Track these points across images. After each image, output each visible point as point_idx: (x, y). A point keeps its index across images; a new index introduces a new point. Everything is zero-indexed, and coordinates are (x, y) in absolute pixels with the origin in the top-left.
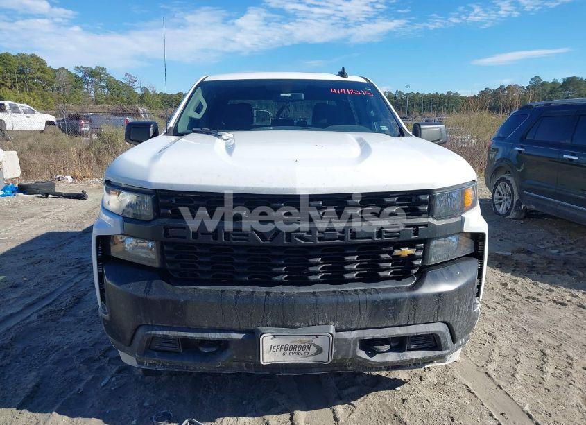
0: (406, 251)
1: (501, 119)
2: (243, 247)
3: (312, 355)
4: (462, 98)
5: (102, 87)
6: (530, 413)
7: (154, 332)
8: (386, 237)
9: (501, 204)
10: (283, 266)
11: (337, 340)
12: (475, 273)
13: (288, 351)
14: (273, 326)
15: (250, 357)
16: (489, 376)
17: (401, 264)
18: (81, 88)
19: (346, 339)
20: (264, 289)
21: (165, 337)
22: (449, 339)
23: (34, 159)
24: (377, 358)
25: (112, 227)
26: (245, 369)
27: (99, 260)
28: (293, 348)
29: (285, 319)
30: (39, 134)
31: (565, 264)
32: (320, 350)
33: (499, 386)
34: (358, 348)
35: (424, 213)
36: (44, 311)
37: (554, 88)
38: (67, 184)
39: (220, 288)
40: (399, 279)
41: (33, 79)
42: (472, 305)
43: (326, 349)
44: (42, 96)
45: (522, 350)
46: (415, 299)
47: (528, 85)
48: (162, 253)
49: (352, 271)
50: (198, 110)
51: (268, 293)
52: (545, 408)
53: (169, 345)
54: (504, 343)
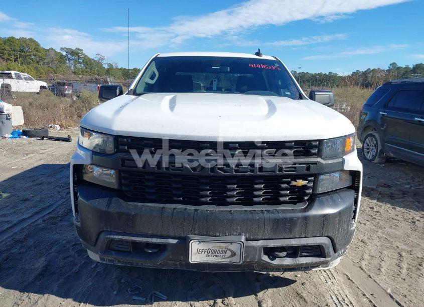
0: (300, 183)
1: (369, 93)
2: (179, 176)
3: (228, 258)
4: (340, 77)
5: (80, 63)
6: (391, 294)
7: (112, 236)
8: (285, 171)
9: (368, 152)
10: (208, 190)
11: (246, 247)
12: (353, 201)
13: (210, 254)
14: (199, 234)
15: (182, 257)
16: (362, 269)
17: (297, 192)
18: (65, 63)
19: (253, 246)
20: (193, 208)
21: (121, 241)
22: (331, 249)
23: (33, 112)
24: (276, 262)
25: (85, 159)
26: (179, 266)
27: (74, 183)
28: (215, 251)
29: (208, 229)
30: (36, 95)
31: (415, 195)
32: (233, 254)
33: (369, 276)
34: (263, 253)
35: (315, 154)
36: (46, 217)
37: (406, 71)
38: (56, 131)
39: (162, 205)
40: (295, 203)
41: (30, 56)
42: (349, 225)
43: (238, 254)
44: (36, 68)
45: (385, 252)
46: (306, 218)
47: (387, 68)
48: (120, 178)
49: (259, 196)
50: (152, 78)
51: (196, 210)
52: (402, 292)
53: (123, 246)
54: (373, 247)
